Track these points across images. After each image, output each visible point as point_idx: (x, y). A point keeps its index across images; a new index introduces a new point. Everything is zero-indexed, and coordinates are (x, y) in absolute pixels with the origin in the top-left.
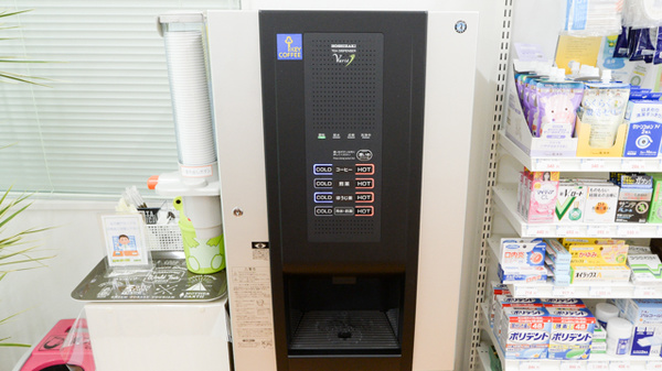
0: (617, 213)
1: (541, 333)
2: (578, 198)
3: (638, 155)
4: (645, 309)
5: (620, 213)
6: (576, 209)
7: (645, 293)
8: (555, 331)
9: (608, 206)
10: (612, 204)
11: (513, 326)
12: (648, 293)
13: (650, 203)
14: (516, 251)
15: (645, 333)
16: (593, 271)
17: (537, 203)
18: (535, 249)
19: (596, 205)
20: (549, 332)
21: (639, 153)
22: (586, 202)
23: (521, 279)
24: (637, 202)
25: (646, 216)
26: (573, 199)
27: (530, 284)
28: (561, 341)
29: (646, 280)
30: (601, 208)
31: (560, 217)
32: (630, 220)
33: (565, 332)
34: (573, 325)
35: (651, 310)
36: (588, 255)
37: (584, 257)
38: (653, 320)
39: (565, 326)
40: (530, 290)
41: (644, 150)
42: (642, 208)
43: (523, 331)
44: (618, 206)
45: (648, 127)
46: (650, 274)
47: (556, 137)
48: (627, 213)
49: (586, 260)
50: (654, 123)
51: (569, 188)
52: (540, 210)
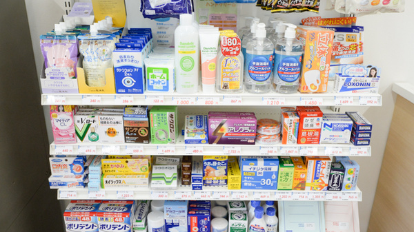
0: (126, 136)
1: (90, 224)
2: (93, 125)
3: (127, 92)
4: (168, 206)
5: (127, 136)
6: (93, 133)
7: (160, 196)
8: (100, 223)
9: (117, 130)
10: (120, 129)
11: (67, 219)
12: (162, 196)
13: (149, 128)
14: (60, 163)
15: (173, 223)
16: (118, 179)
17: (57, 129)
18: (75, 162)
19: (107, 130)
20: (97, 223)
21: (127, 91)
22: (99, 128)
23: (63, 185)
24: (139, 128)
25: (148, 138)
26: (89, 125)
27: (71, 189)
28: (106, 230)
29: (159, 186)
30: (111, 132)
31: (82, 139)
32: (137, 141)
33: (109, 223)
34: (112, 219)
35: (173, 207)
36: (118, 166)
37: (115, 168)
38: (176, 215)
39: (107, 219)
40: (71, 193)
41: (131, 88)
42: (143, 132)
43: (76, 223)
44: (125, 131)
45: (129, 70)
46: (163, 181)
47: (58, 78)
48: (133, 136)
49: (118, 170)
50: (133, 67)
51: (83, 117)
52: (63, 134)
